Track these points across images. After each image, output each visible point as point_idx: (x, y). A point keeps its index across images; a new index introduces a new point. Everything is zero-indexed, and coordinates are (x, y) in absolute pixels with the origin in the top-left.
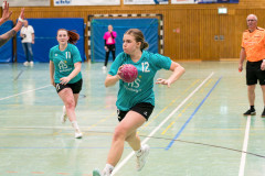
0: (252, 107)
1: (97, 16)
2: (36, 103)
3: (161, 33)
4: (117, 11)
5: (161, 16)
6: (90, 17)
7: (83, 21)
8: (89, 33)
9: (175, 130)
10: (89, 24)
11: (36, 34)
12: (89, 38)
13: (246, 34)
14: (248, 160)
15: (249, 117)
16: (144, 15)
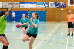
0: (69, 33)
1: (31, 10)
2: (15, 32)
3: (47, 15)
4: (36, 9)
5: (47, 11)
6: (29, 10)
7: (27, 11)
8: (29, 14)
9: (50, 39)
10: (29, 12)
11: (16, 14)
12: (29, 16)
13: (68, 15)
14: (68, 47)
15: (68, 36)
16: (42, 10)
